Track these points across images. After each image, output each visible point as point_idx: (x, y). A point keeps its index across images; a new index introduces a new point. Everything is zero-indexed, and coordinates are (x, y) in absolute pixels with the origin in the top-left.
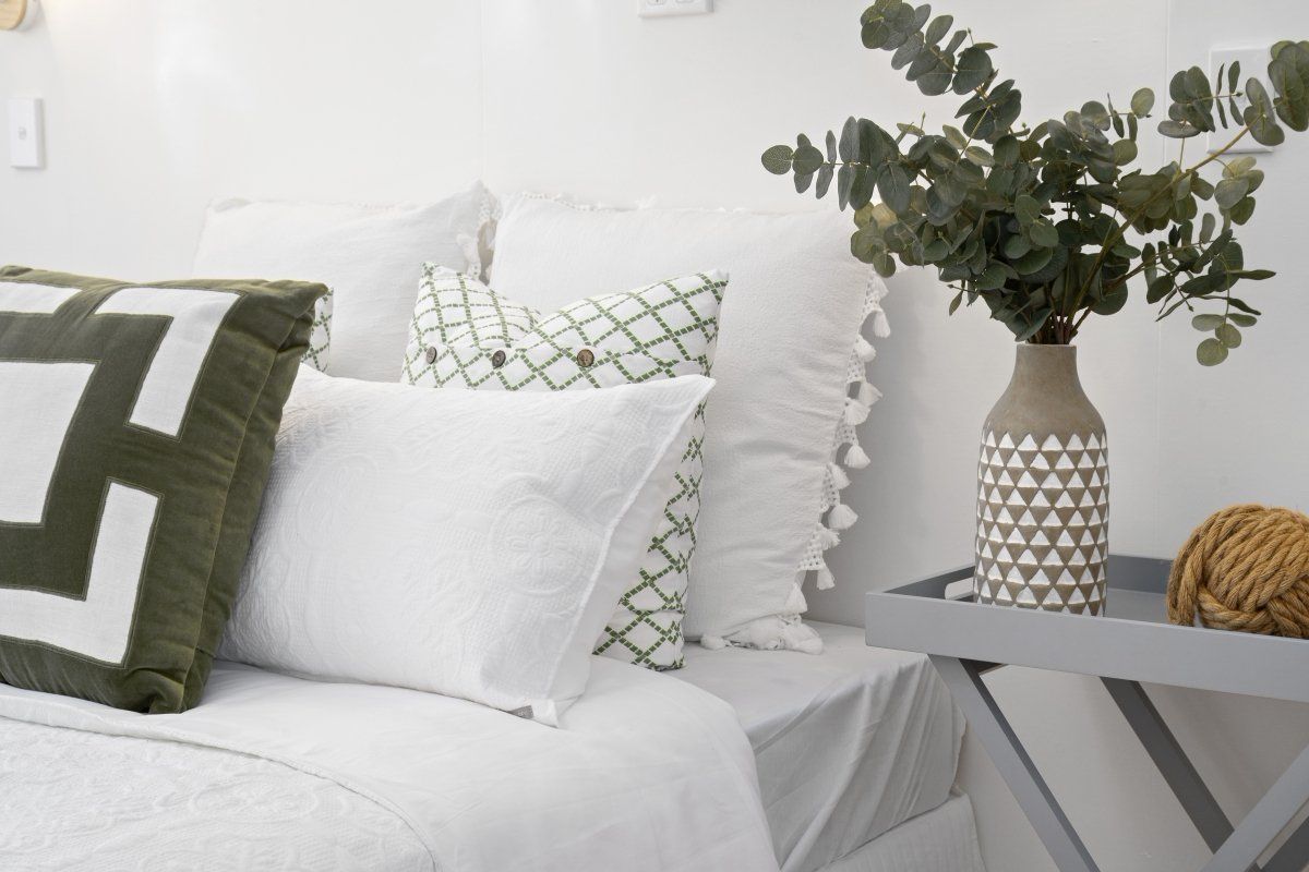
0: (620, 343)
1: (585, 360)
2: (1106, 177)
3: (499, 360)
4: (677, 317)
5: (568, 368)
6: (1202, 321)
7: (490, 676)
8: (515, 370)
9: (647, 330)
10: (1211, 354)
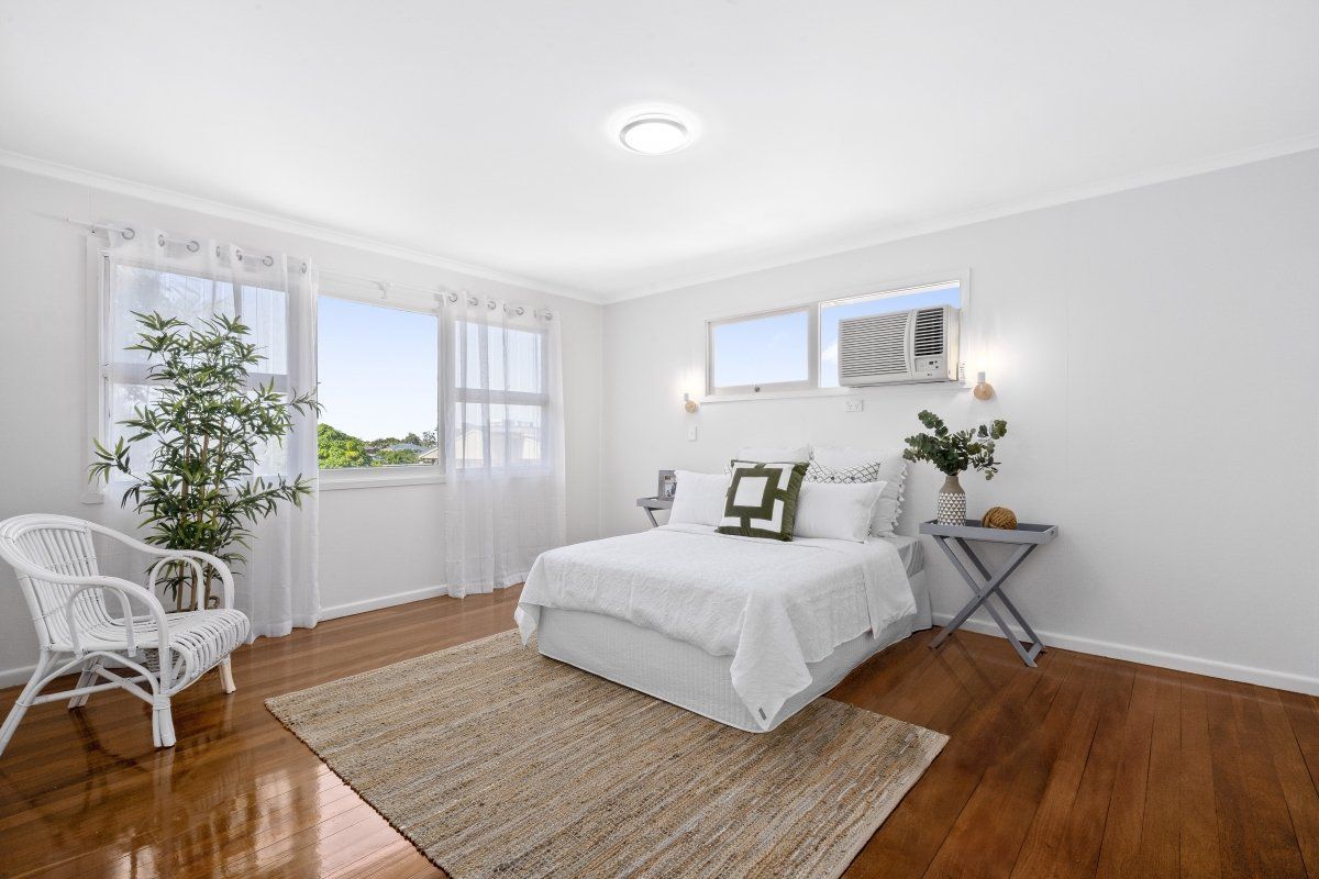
0: (859, 475)
1: (853, 479)
2: (965, 444)
3: (833, 478)
4: (871, 470)
5: (849, 480)
6: (987, 472)
7: (855, 536)
8: (837, 480)
9: (865, 472)
10: (989, 477)
